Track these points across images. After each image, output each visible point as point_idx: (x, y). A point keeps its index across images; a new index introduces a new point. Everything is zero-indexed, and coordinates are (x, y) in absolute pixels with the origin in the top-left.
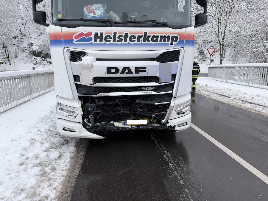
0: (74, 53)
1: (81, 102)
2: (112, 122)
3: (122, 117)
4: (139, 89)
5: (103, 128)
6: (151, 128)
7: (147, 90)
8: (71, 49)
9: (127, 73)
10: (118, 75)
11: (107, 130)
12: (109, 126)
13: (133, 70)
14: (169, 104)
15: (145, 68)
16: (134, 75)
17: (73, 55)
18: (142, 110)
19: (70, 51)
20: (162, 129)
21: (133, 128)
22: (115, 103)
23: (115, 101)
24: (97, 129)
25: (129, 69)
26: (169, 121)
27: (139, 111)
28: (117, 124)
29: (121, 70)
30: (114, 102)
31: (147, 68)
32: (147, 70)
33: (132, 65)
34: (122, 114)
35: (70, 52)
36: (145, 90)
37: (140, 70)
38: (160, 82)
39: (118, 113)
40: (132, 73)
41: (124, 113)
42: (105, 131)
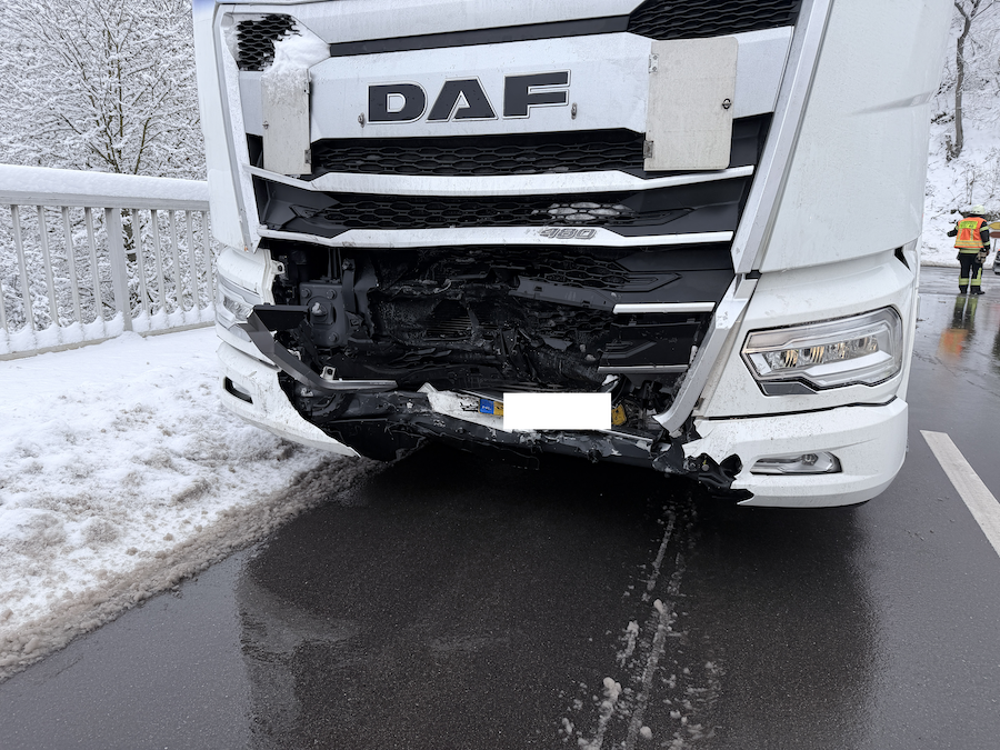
0: (250, 28)
1: (280, 269)
2: (427, 389)
3: (477, 370)
4: (536, 212)
5: (379, 410)
6: (615, 453)
7: (573, 218)
8: (238, 9)
9: (462, 114)
10: (421, 127)
11: (402, 422)
12: (409, 405)
13: (496, 96)
14: (706, 319)
15: (561, 78)
16: (501, 125)
17: (249, 36)
18: (562, 345)
19: (238, 20)
20: (668, 470)
21: (522, 439)
22: (436, 290)
23: (440, 285)
24: (351, 411)
25: (472, 88)
26: (702, 427)
27: (549, 347)
28: (443, 403)
29: (431, 99)
30: (431, 287)
31: (572, 79)
32: (573, 90)
33: (491, 66)
34: (473, 352)
35: (240, 28)
36: (563, 222)
37: (532, 90)
38: (649, 165)
39: (451, 345)
40: (489, 114)
41: (481, 351)
42: (384, 424)
